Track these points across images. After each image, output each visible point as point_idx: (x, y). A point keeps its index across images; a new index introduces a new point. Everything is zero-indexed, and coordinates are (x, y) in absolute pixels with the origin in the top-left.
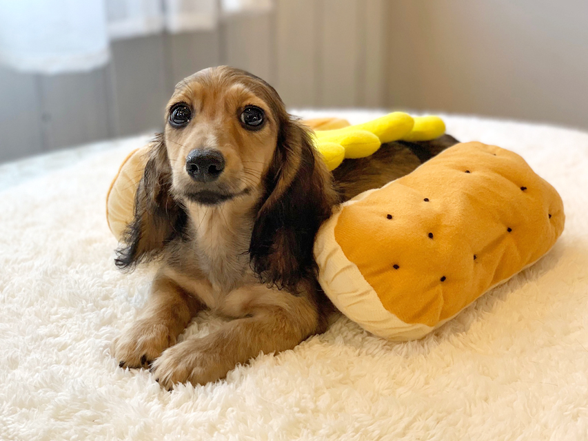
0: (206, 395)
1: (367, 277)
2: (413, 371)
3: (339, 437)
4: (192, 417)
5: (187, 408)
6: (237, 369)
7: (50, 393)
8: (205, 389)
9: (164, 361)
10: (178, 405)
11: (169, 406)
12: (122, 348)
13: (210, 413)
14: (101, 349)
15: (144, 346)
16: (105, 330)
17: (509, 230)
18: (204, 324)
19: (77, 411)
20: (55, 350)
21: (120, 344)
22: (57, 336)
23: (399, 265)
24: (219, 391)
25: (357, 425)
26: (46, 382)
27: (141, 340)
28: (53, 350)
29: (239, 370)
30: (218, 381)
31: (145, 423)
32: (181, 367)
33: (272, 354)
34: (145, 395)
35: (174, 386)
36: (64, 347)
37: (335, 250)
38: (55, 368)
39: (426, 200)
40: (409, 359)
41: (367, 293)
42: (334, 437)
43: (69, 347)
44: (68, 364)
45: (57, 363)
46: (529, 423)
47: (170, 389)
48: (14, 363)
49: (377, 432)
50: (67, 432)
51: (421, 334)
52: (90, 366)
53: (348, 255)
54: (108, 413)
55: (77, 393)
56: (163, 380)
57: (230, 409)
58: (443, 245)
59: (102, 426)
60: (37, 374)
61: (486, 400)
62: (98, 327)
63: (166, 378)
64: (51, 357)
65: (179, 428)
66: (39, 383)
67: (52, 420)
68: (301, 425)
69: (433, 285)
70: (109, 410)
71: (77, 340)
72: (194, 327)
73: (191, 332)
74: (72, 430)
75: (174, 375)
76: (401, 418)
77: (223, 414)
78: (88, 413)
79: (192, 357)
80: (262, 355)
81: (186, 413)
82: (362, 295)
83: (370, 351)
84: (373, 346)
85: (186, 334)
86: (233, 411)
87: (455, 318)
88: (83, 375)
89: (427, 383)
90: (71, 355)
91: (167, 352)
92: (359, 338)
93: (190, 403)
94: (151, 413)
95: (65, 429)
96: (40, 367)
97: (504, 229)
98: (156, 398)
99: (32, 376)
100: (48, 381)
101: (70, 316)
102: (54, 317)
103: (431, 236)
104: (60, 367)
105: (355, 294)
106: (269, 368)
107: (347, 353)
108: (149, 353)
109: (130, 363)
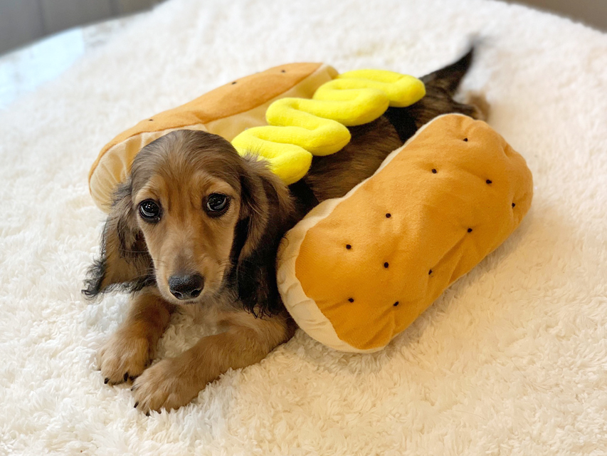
0: (179, 423)
1: (324, 311)
2: (363, 392)
5: (162, 435)
6: (207, 389)
7: (45, 418)
9: (144, 381)
10: (154, 433)
11: (145, 434)
12: (108, 364)
13: (181, 443)
14: (88, 361)
15: (126, 363)
17: (470, 230)
18: (181, 325)
19: (66, 442)
20: (47, 358)
21: (105, 359)
22: (49, 337)
23: (354, 297)
24: (189, 417)
26: (40, 405)
27: (124, 357)
28: (45, 358)
29: (209, 388)
30: (189, 405)
32: (159, 393)
33: (240, 370)
34: (126, 419)
35: (151, 412)
36: (54, 354)
37: (296, 284)
38: (47, 384)
40: (361, 377)
41: (323, 323)
43: (60, 354)
44: (59, 376)
45: (49, 376)
47: (148, 415)
48: (11, 376)
52: (79, 381)
53: (306, 292)
55: (67, 421)
56: (142, 405)
57: (198, 441)
60: (32, 392)
61: (422, 431)
63: (145, 403)
64: (45, 369)
66: (35, 406)
67: (46, 451)
69: (388, 311)
70: (95, 441)
71: (67, 345)
72: (171, 332)
73: (169, 338)
75: (152, 400)
77: (192, 445)
78: (76, 444)
79: (168, 383)
80: (230, 371)
81: (161, 442)
82: (320, 324)
85: (165, 339)
86: (200, 444)
89: (374, 406)
90: (61, 364)
93: (164, 432)
94: (130, 446)
96: (33, 383)
97: (464, 232)
98: (135, 424)
99: (28, 394)
100: (41, 403)
101: (59, 313)
102: (45, 313)
103: (386, 265)
104: (52, 382)
105: (313, 323)
106: (235, 388)
107: (306, 367)
108: (131, 370)
109: (114, 380)
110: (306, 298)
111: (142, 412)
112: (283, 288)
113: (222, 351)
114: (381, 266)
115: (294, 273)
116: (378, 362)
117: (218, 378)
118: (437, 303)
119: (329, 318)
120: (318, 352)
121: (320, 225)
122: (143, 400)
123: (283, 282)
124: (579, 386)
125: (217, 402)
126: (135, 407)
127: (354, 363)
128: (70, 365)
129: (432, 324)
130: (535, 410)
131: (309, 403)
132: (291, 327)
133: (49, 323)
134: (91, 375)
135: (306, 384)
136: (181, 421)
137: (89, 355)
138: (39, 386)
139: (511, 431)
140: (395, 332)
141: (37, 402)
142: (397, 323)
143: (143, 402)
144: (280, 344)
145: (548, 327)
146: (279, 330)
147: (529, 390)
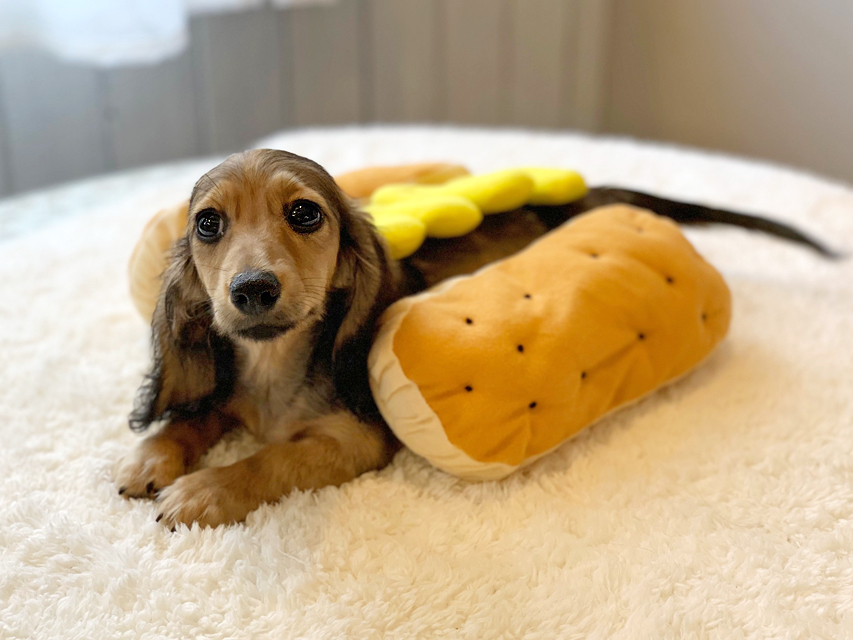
0: (213, 540)
1: (430, 400)
2: (482, 523)
3: (364, 604)
4: (191, 568)
5: (188, 555)
6: (260, 509)
7: (26, 529)
8: (213, 535)
10: (178, 552)
11: (166, 553)
12: (125, 471)
13: (213, 565)
14: (97, 471)
15: (152, 471)
16: (109, 445)
17: (641, 337)
19: (51, 555)
20: (44, 470)
21: (125, 464)
22: (51, 450)
23: (473, 386)
24: (229, 537)
25: (389, 591)
26: (22, 515)
27: (149, 463)
28: (41, 470)
29: (264, 508)
30: (233, 524)
31: (129, 575)
32: (193, 503)
33: (310, 491)
34: (140, 536)
35: (177, 527)
36: (53, 467)
37: (392, 363)
38: (37, 495)
39: (528, 296)
40: (480, 505)
41: (428, 420)
42: (358, 604)
43: (61, 467)
44: (55, 489)
45: (42, 488)
46: (606, 600)
47: (173, 530)
49: (411, 602)
50: (35, 581)
51: (501, 475)
52: (82, 494)
53: (407, 371)
54: (90, 559)
55: (56, 532)
56: (167, 517)
57: (238, 562)
58: (535, 361)
59: (78, 575)
60: (14, 503)
62: (99, 442)
63: (172, 514)
64: (36, 480)
65: (170, 583)
66: (14, 515)
67: (21, 564)
68: (321, 587)
69: (517, 414)
70: (89, 556)
71: (72, 458)
72: (220, 448)
74: (42, 579)
76: (448, 585)
77: (229, 567)
78: (65, 557)
80: (296, 492)
81: (185, 562)
82: (423, 422)
83: (434, 493)
84: (439, 487)
85: (209, 456)
86: (241, 564)
87: (556, 451)
88: (70, 507)
89: (495, 539)
90: (61, 477)
91: (180, 480)
92: (425, 473)
93: (192, 551)
94: (141, 562)
95: (36, 577)
96: (18, 493)
97: (632, 336)
98: (153, 542)
99: (8, 504)
100: (24, 513)
101: (68, 424)
102: (49, 425)
103: (520, 348)
104: (47, 495)
105: (414, 421)
106: (300, 509)
107: (404, 493)
108: (158, 480)
109: (130, 491)
110: (405, 381)
111: (166, 528)
112: (375, 373)
114: (512, 348)
115: (391, 348)
119: (437, 412)
123: (374, 364)
124: (792, 525)
125: (272, 521)
130: (726, 549)
131: (403, 533)
134: (102, 487)
135: (403, 512)
136: (219, 539)
138: (24, 496)
140: (530, 451)
141: (19, 512)
142: (534, 431)
143: (169, 513)
145: (749, 464)
147: (719, 526)
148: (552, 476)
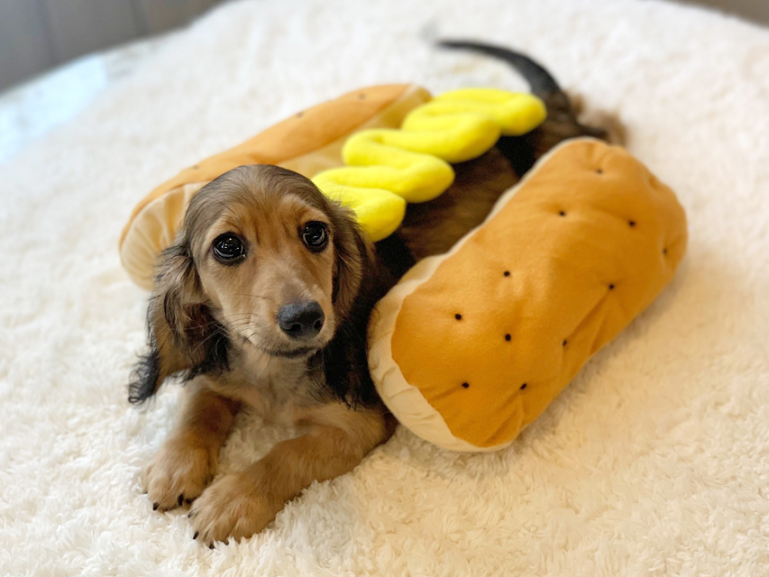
0: (252, 556)
1: (431, 401)
2: (487, 500)
5: (232, 573)
6: (286, 509)
7: (79, 559)
8: (250, 547)
9: (203, 504)
10: (222, 570)
11: (210, 571)
12: (157, 484)
14: (130, 482)
15: (181, 482)
17: (612, 287)
18: (248, 429)
20: (78, 481)
21: (153, 478)
22: (79, 454)
23: (469, 382)
24: (265, 550)
26: (70, 542)
27: (176, 475)
28: (75, 481)
29: (289, 508)
30: (265, 532)
32: (224, 518)
33: (328, 482)
34: (183, 555)
35: (215, 544)
36: (86, 476)
37: (393, 369)
38: (79, 515)
39: (507, 274)
40: (484, 482)
41: (431, 417)
43: (93, 475)
44: (93, 503)
45: (81, 505)
47: (212, 547)
48: (32, 507)
53: (408, 378)
55: (107, 562)
56: (204, 535)
60: (60, 527)
61: (565, 547)
62: (124, 446)
63: (207, 533)
64: (74, 495)
66: (64, 545)
69: (510, 400)
71: (101, 462)
72: (236, 438)
73: (234, 447)
75: (216, 528)
79: (236, 505)
80: (315, 485)
82: (427, 418)
84: (442, 464)
85: (228, 448)
89: (503, 518)
90: (96, 488)
93: (234, 569)
96: (61, 514)
97: (605, 289)
98: (196, 561)
99: (55, 530)
100: (72, 540)
101: (90, 422)
102: (71, 423)
103: (508, 338)
104: (85, 512)
105: (418, 417)
106: (323, 505)
107: (412, 473)
108: (187, 490)
109: (165, 505)
110: (409, 386)
111: (204, 545)
112: (377, 375)
113: (303, 459)
114: (502, 339)
115: (390, 354)
116: (504, 462)
117: (300, 495)
118: (575, 382)
119: (437, 410)
120: (427, 454)
121: (421, 291)
122: (204, 528)
123: (376, 367)
124: (762, 477)
125: (300, 525)
126: (195, 538)
127: (473, 465)
128: (107, 489)
129: (570, 410)
130: (707, 512)
131: (419, 519)
132: (390, 424)
133: (77, 435)
134: (135, 500)
135: (414, 495)
136: (256, 552)
137: (132, 475)
138: (69, 518)
139: (679, 540)
140: (523, 423)
141: (67, 539)
142: (526, 410)
143: (206, 530)
144: (376, 446)
145: (718, 404)
146: (375, 428)
147: (699, 487)
148: (544, 439)
